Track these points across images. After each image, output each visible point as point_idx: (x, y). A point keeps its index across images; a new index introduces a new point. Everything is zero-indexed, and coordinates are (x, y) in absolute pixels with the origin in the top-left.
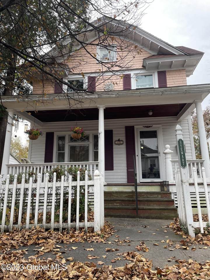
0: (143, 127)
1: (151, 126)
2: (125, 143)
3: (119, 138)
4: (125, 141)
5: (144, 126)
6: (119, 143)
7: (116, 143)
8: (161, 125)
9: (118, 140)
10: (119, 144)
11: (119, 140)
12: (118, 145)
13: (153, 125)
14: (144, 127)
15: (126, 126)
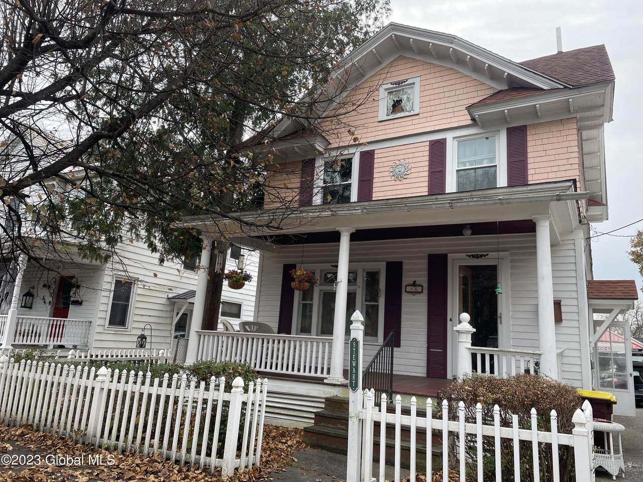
0: (467, 256)
1: (485, 256)
2: (426, 291)
3: (414, 279)
4: (425, 285)
5: (469, 254)
6: (413, 289)
7: (409, 289)
8: (508, 253)
9: (412, 282)
10: (414, 292)
11: (414, 284)
12: (411, 295)
13: (490, 253)
14: (470, 256)
15: (429, 255)
